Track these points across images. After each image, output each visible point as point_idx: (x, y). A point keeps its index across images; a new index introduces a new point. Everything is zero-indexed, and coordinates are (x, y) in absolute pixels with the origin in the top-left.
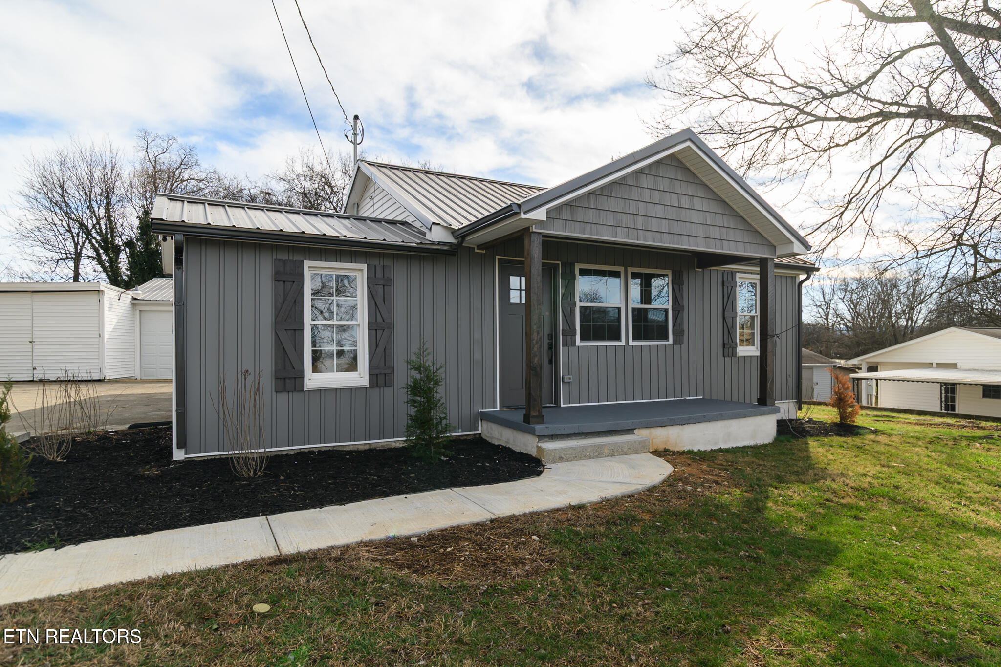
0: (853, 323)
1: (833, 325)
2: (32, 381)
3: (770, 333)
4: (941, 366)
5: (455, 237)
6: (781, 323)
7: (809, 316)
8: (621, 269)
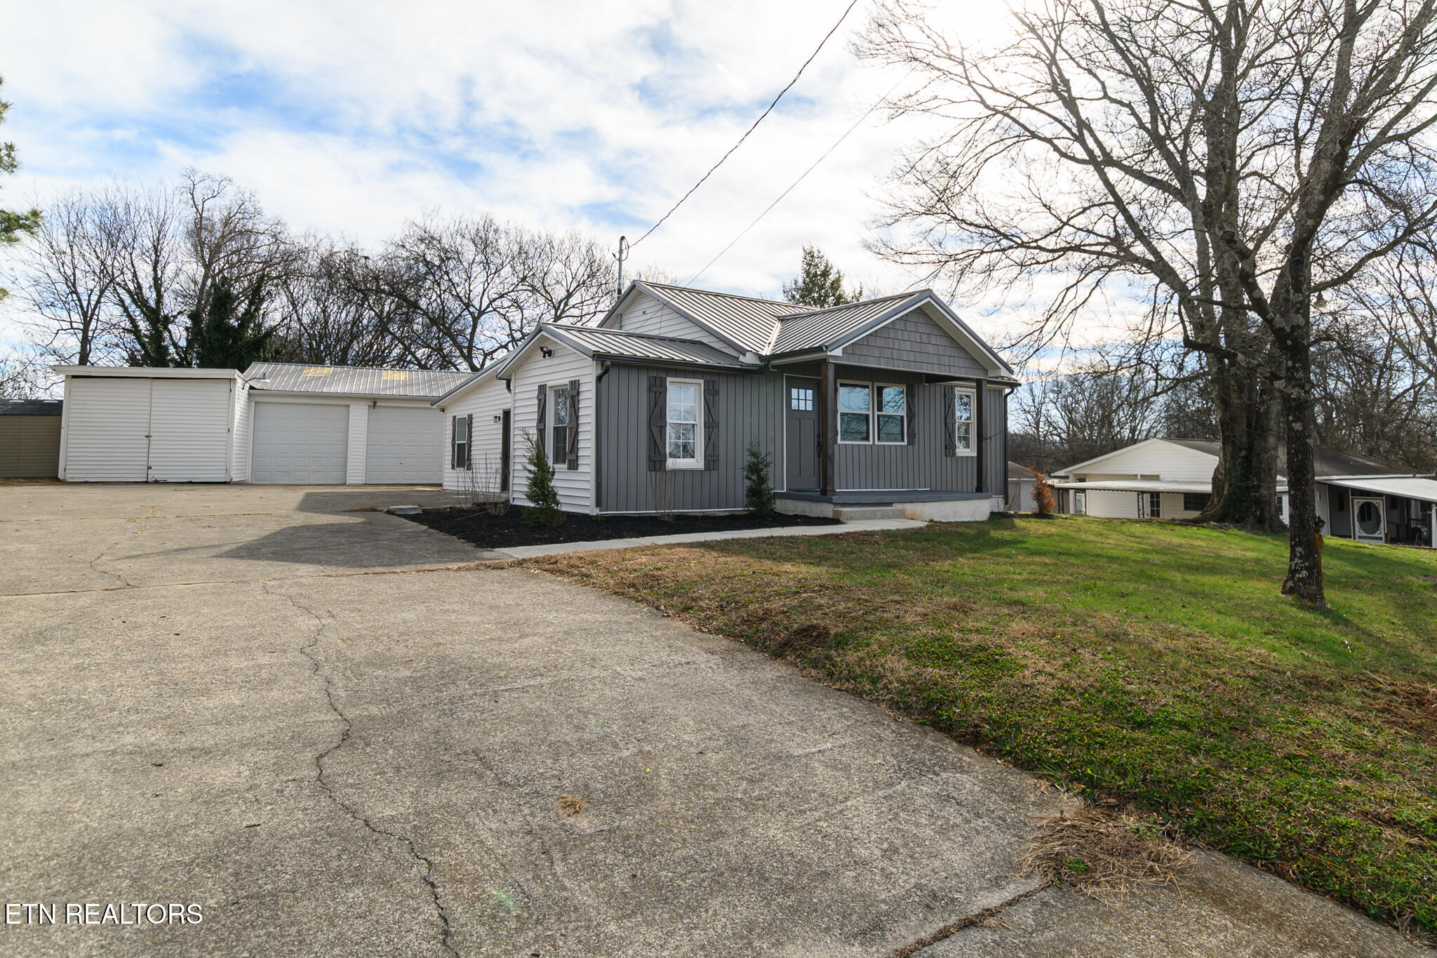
0: (1068, 433)
1: (1045, 436)
2: (146, 483)
3: (984, 436)
4: (1145, 478)
5: (761, 361)
6: (991, 429)
7: (1016, 423)
8: (869, 384)
